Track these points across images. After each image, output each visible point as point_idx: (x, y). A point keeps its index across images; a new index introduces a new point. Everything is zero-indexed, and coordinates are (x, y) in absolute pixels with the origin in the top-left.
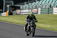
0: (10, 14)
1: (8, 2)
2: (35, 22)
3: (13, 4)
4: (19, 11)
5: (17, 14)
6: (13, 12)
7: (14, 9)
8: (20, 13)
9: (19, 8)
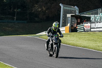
0: (71, 30)
1: (69, 9)
2: (60, 37)
3: (77, 12)
4: (89, 24)
5: (84, 31)
6: (78, 27)
7: (79, 21)
8: (91, 28)
9: (88, 20)
